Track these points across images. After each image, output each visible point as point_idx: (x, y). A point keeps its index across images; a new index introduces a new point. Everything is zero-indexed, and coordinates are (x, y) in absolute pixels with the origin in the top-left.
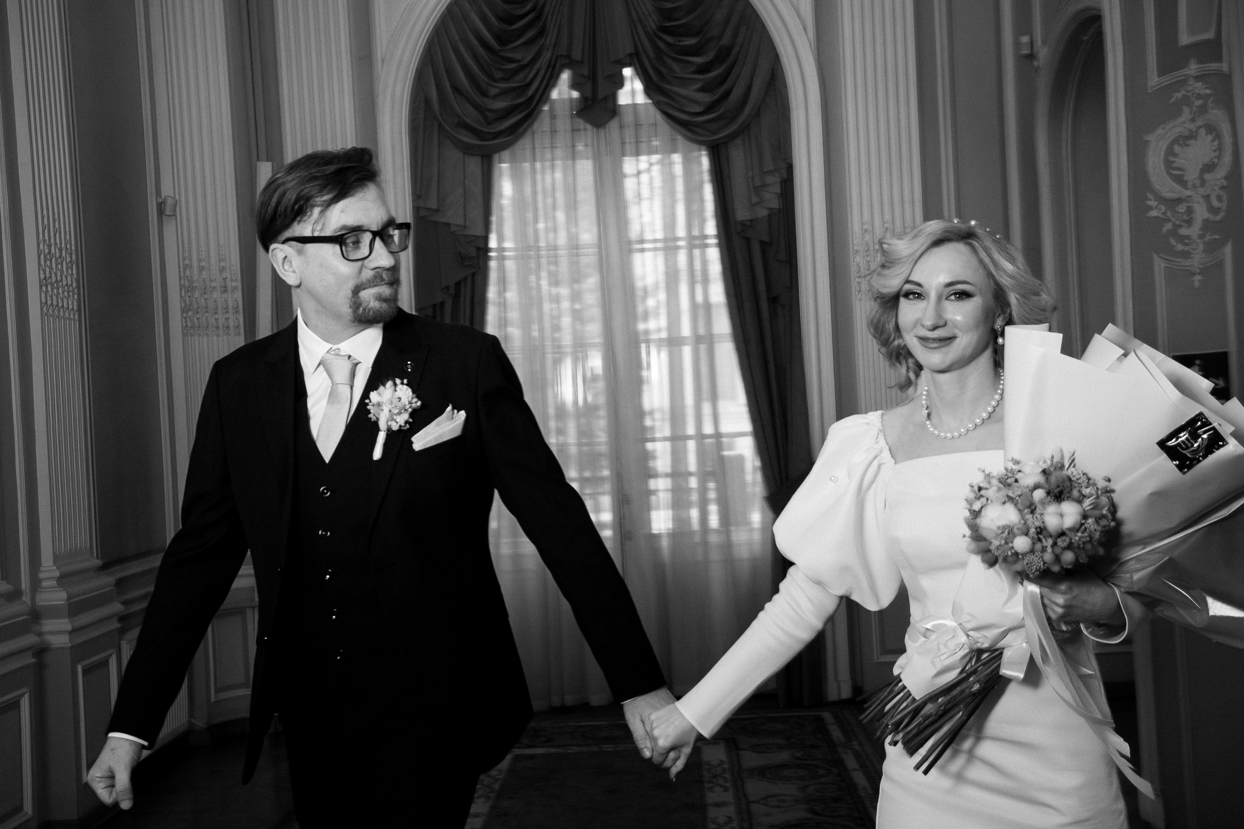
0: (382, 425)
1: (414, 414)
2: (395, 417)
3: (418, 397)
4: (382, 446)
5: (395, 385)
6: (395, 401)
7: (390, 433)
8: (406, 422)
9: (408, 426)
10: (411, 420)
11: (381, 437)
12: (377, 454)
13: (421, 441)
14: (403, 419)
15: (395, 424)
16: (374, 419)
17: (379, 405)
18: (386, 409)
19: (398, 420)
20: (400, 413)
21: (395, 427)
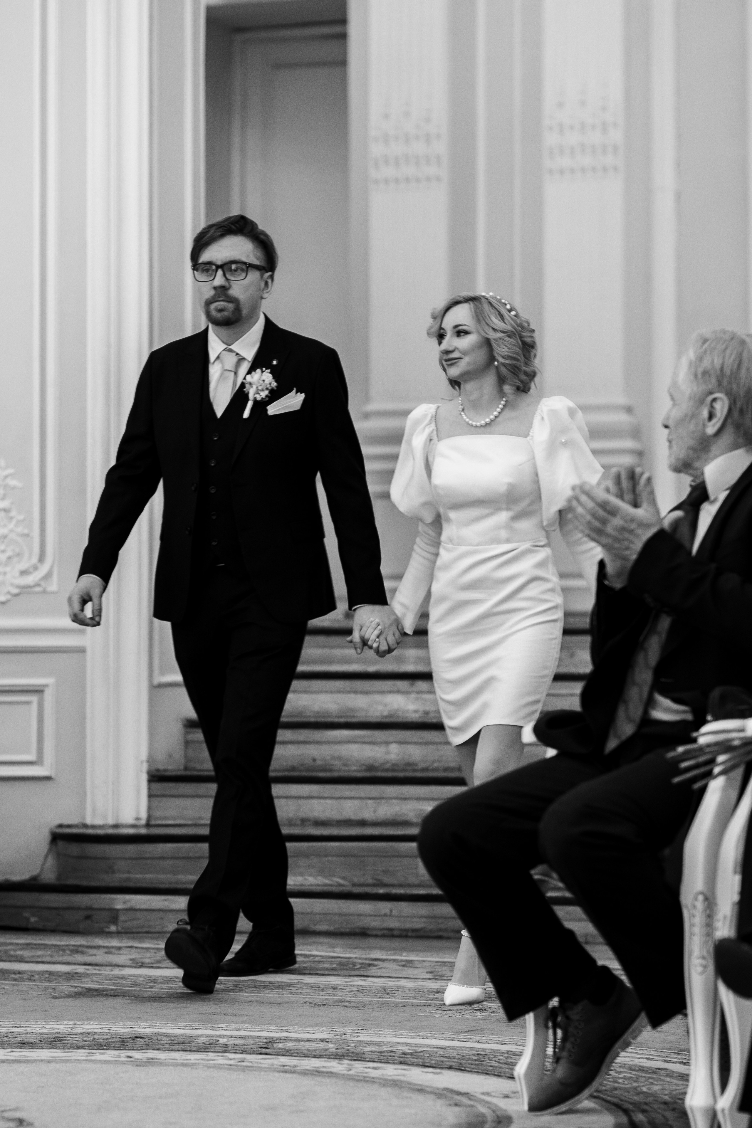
0: (251, 396)
1: (272, 391)
2: (260, 392)
3: (276, 381)
4: (250, 410)
5: (263, 372)
6: (261, 382)
7: (256, 402)
8: (267, 396)
9: (267, 399)
10: (269, 395)
11: (250, 405)
12: (246, 414)
13: (273, 410)
14: (264, 394)
15: (259, 396)
16: (246, 392)
17: (250, 384)
18: (254, 387)
19: (261, 394)
20: (263, 390)
21: (259, 398)
